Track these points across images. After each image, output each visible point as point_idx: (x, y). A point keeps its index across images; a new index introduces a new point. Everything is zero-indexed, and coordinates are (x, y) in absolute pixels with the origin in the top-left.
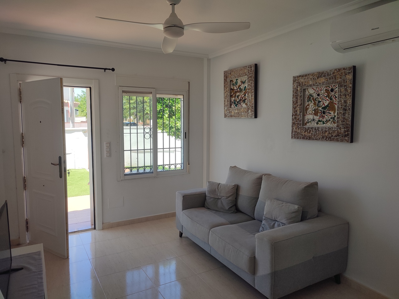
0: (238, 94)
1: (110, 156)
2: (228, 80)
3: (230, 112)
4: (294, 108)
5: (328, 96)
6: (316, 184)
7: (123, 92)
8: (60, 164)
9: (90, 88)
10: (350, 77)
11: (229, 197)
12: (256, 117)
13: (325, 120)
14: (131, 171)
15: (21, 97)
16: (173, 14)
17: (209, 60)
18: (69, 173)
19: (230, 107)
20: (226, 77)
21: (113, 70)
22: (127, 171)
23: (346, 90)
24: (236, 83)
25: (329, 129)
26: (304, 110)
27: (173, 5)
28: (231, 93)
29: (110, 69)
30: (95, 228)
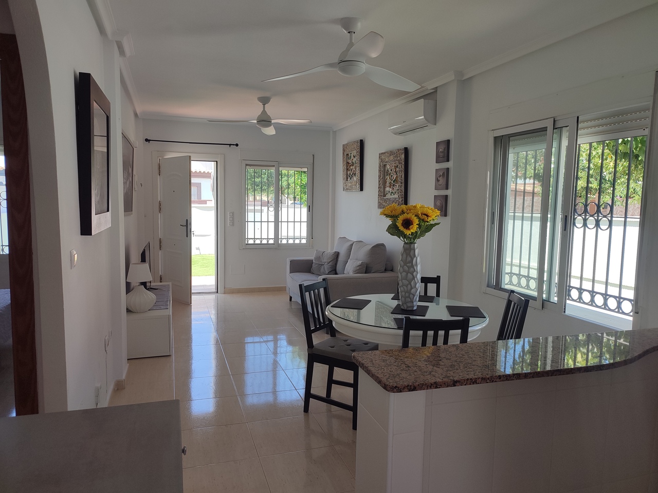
0: (351, 168)
1: (233, 225)
2: (345, 155)
3: (346, 186)
4: (379, 182)
5: (395, 172)
6: (383, 245)
7: (246, 165)
8: (187, 226)
9: (217, 162)
10: (403, 156)
11: (329, 262)
12: (362, 189)
13: (394, 192)
14: (254, 242)
15: (160, 170)
16: (264, 112)
17: (335, 132)
18: (193, 234)
19: (347, 180)
20: (344, 150)
21: (237, 145)
22: (251, 242)
23: (402, 167)
24: (350, 157)
25: (396, 199)
26: (385, 182)
27: (264, 105)
28: (347, 166)
29: (234, 145)
30: (217, 292)
